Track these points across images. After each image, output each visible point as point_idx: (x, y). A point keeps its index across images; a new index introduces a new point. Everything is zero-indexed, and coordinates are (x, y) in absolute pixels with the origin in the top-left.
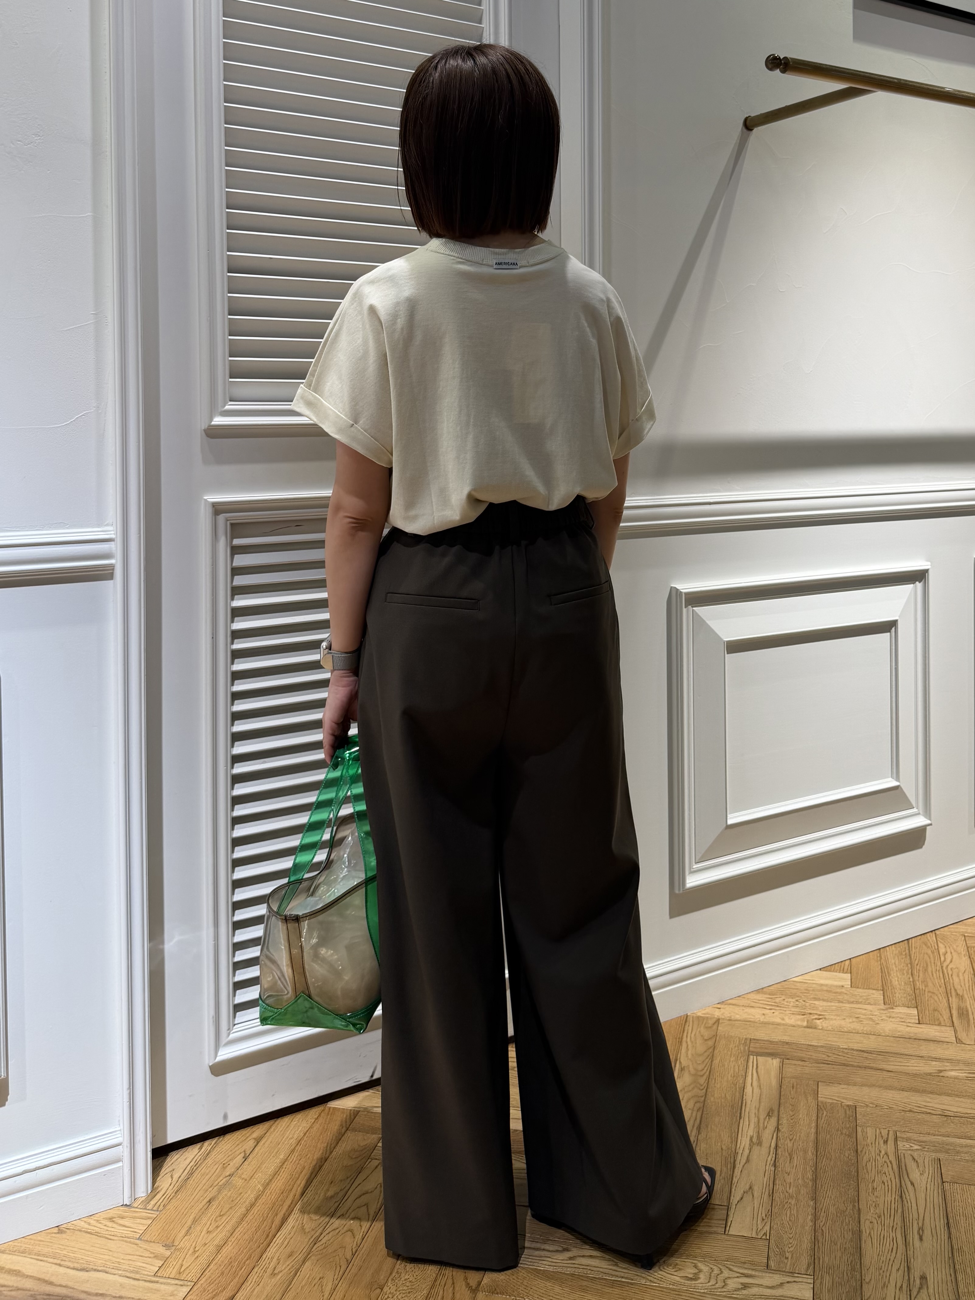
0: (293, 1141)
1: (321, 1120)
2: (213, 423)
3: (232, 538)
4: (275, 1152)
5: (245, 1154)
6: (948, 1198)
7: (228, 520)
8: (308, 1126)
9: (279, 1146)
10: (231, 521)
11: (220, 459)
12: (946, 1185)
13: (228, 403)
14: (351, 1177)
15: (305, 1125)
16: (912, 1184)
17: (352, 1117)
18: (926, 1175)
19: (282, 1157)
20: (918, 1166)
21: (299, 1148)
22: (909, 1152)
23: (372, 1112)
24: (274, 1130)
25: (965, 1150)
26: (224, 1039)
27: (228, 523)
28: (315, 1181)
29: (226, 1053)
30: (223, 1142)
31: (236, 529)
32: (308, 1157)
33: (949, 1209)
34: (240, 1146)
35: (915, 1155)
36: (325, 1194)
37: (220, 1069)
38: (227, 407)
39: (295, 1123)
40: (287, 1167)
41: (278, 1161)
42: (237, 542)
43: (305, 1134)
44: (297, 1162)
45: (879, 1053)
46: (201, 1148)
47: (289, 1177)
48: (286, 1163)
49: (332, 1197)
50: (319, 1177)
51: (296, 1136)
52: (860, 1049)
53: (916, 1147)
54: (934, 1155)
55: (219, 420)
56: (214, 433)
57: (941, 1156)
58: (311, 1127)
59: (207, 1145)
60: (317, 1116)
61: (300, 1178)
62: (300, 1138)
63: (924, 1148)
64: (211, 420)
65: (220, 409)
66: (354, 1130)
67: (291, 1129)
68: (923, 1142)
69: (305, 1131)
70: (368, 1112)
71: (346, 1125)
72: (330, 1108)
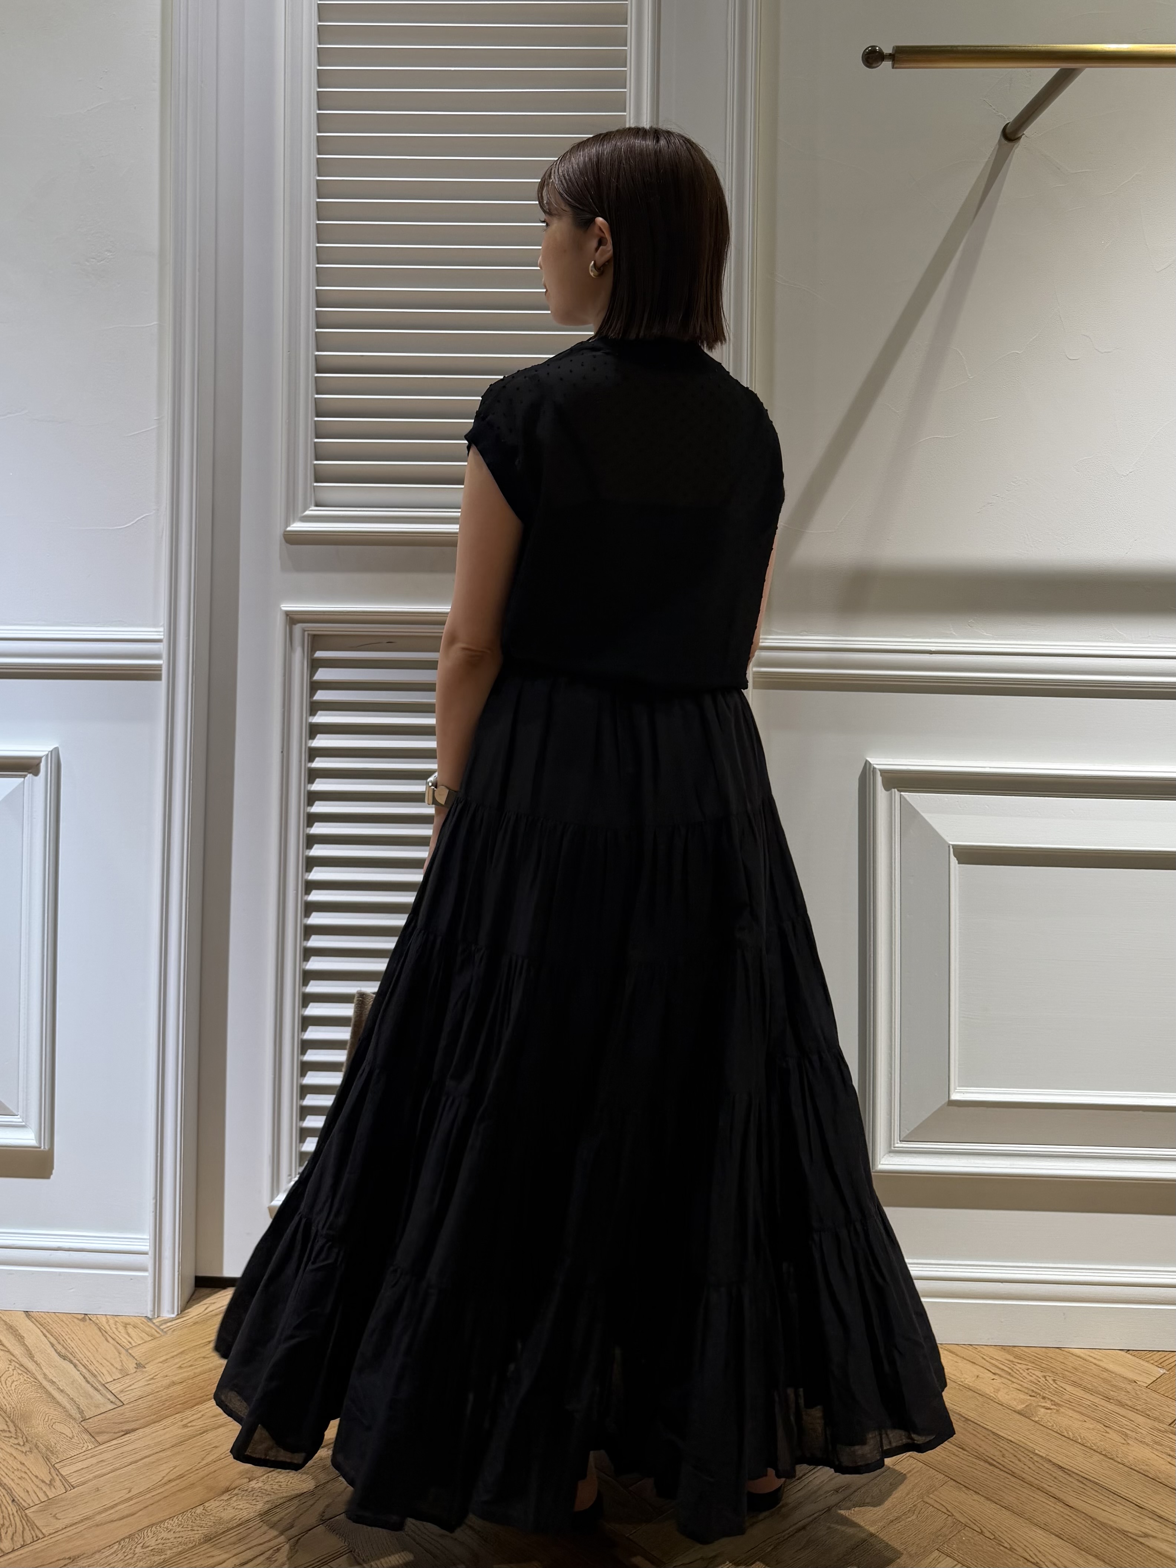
2: (289, 529)
3: (313, 651)
11: (298, 566)
13: (309, 507)
31: (319, 641)
38: (307, 513)
42: (317, 655)
55: (297, 526)
56: (293, 539)
64: (287, 525)
65: (300, 515)
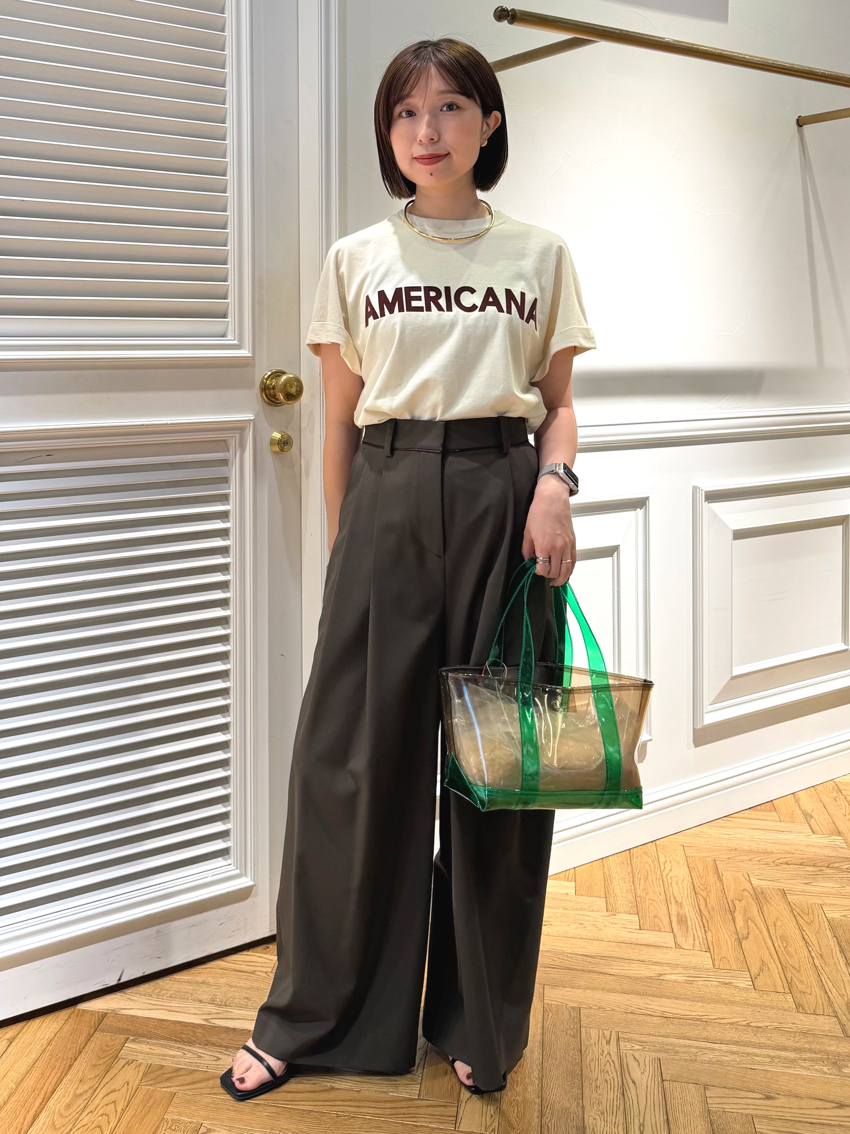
0: (45, 1042)
1: (71, 1021)
4: (27, 1051)
6: (668, 1096)
8: (59, 1027)
9: (31, 1047)
12: (665, 1083)
14: (100, 1075)
15: (56, 1026)
16: (634, 1082)
17: (101, 1019)
18: (647, 1074)
19: (33, 1056)
20: (639, 1065)
21: (50, 1048)
22: (631, 1052)
23: (119, 1014)
24: (27, 1031)
25: (684, 1049)
28: (65, 1079)
32: (58, 1056)
33: (669, 1107)
35: (637, 1055)
36: (75, 1092)
39: (46, 1024)
40: (39, 1066)
41: (30, 1060)
43: (55, 1035)
44: (48, 1061)
45: (602, 958)
47: (40, 1076)
48: (38, 1062)
49: (81, 1094)
50: (68, 1077)
51: (47, 1037)
52: (584, 954)
53: (637, 1047)
54: (654, 1055)
57: (661, 1055)
58: (61, 1028)
60: (67, 1018)
61: (51, 1077)
62: (51, 1038)
63: (645, 1048)
66: (102, 1031)
67: (43, 1029)
68: (644, 1042)
69: (56, 1032)
70: (116, 1014)
71: (95, 1026)
72: (79, 1010)
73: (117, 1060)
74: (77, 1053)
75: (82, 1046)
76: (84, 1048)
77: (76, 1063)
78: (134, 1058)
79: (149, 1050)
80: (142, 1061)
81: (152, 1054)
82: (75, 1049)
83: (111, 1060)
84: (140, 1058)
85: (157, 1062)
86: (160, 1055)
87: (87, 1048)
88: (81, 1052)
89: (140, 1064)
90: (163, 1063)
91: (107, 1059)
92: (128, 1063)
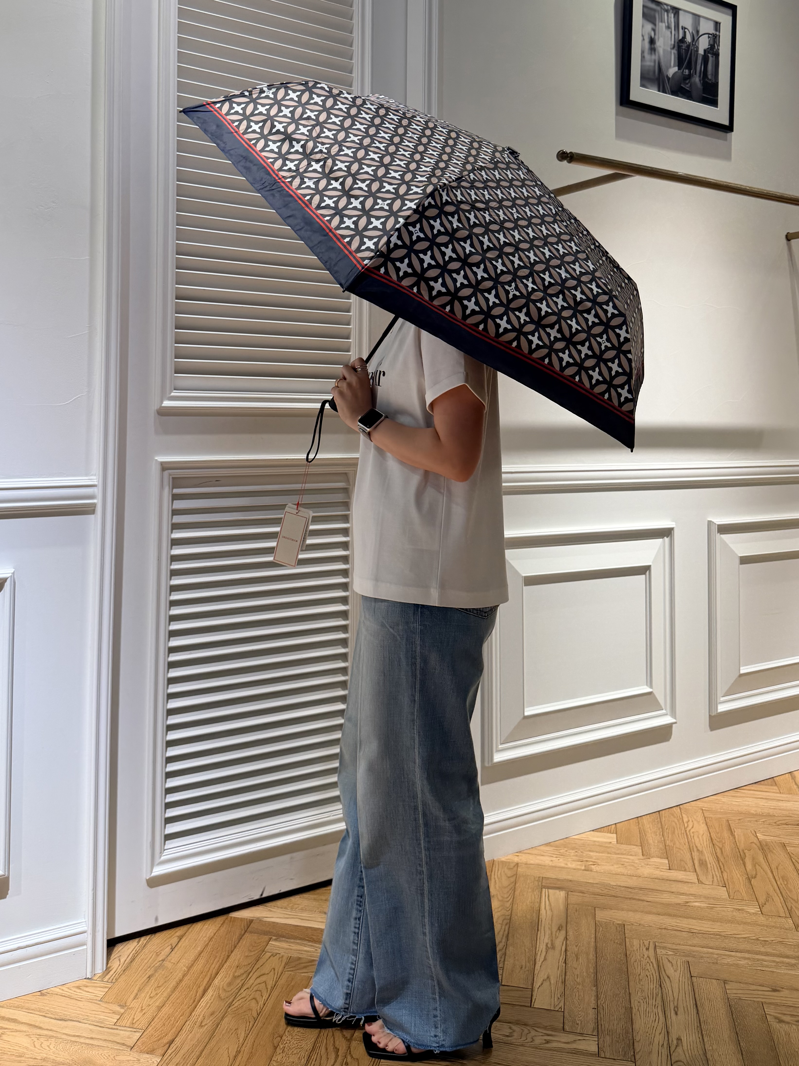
0: (207, 938)
1: (225, 925)
2: (163, 405)
3: (173, 488)
4: (194, 945)
5: (172, 946)
6: (696, 987)
7: (170, 475)
9: (197, 942)
10: (173, 476)
11: (167, 430)
12: (693, 978)
13: (173, 391)
14: (250, 965)
15: (214, 929)
16: (668, 977)
17: (248, 924)
18: (679, 972)
19: (199, 949)
20: (672, 965)
21: (211, 943)
22: (666, 957)
23: (263, 921)
24: (192, 931)
25: (707, 956)
26: (157, 860)
27: (171, 477)
28: (225, 965)
29: (159, 871)
30: (155, 938)
31: (176, 482)
32: (219, 949)
33: (697, 995)
34: (168, 941)
35: (670, 959)
36: (234, 974)
37: (154, 882)
38: (173, 394)
40: (204, 956)
41: (197, 952)
42: (176, 491)
44: (211, 952)
45: (641, 889)
46: (138, 942)
47: (206, 963)
48: (203, 953)
49: (239, 976)
50: (228, 963)
51: (209, 935)
52: (626, 886)
53: (671, 953)
54: (684, 959)
55: (167, 403)
56: (164, 412)
57: (690, 960)
58: (218, 930)
59: (143, 940)
60: (222, 922)
61: (215, 963)
62: (211, 937)
63: (677, 954)
64: (162, 403)
65: (168, 395)
66: (251, 932)
67: (204, 930)
68: (676, 950)
69: (215, 932)
70: (261, 921)
71: (244, 930)
72: (232, 917)
73: (264, 953)
74: (233, 947)
75: (236, 942)
76: (237, 944)
77: (233, 954)
78: (277, 952)
79: (289, 947)
80: (284, 954)
81: (291, 949)
82: (230, 945)
83: (260, 952)
84: (282, 952)
85: (295, 955)
86: (297, 950)
87: (240, 944)
88: (235, 947)
89: (282, 957)
90: (301, 956)
91: (256, 952)
92: (273, 955)
